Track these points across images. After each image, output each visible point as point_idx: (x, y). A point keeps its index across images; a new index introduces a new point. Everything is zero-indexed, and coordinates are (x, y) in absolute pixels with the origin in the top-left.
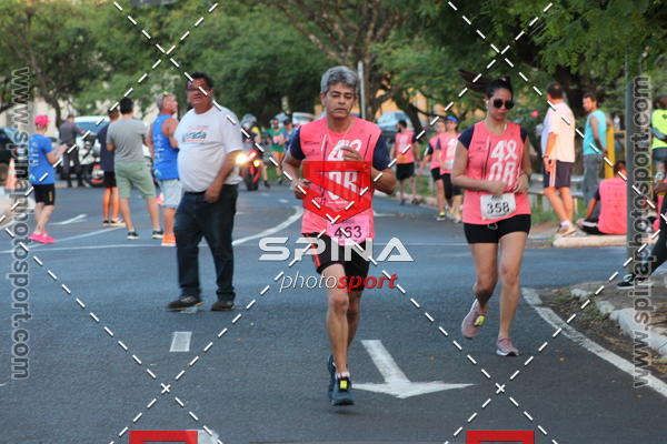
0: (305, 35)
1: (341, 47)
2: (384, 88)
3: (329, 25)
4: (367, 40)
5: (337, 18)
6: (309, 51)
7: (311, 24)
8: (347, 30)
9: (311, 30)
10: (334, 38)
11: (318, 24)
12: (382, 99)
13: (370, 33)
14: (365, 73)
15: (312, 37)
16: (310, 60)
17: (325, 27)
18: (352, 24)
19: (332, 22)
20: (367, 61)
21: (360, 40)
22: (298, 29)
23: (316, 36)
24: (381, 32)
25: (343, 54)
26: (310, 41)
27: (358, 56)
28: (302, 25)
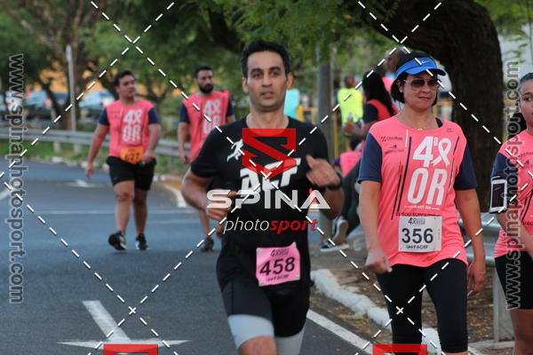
0: (17, 21)
1: (51, 32)
2: (90, 69)
3: (39, 12)
4: (75, 26)
5: (47, 6)
6: (20, 36)
7: (22, 11)
8: (56, 17)
9: (22, 17)
10: (44, 23)
11: (30, 11)
12: (89, 80)
13: (77, 19)
14: (73, 56)
15: (24, 23)
16: (22, 44)
17: (35, 14)
18: (60, 10)
19: (42, 9)
20: (75, 45)
21: (68, 26)
22: (11, 15)
23: (28, 21)
24: (87, 18)
25: (52, 39)
26: (21, 26)
27: (67, 40)
28: (14, 12)
